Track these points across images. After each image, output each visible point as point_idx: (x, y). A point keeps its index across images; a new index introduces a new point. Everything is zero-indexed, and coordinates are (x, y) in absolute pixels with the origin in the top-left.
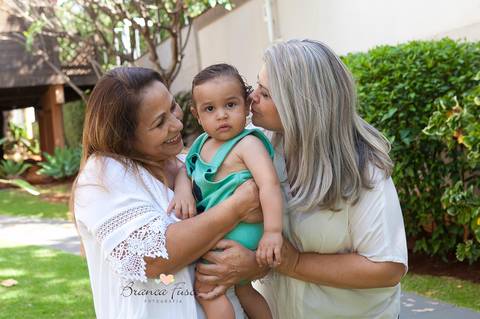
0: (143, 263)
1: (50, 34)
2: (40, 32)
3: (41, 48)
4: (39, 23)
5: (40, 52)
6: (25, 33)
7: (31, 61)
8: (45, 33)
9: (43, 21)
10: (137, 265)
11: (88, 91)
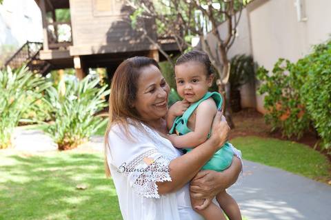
0: (156, 186)
1: (147, 17)
2: (140, 16)
3: (142, 27)
4: (140, 10)
5: (141, 29)
6: (131, 17)
7: (137, 35)
8: (144, 16)
9: (143, 8)
10: (153, 187)
11: (171, 55)
